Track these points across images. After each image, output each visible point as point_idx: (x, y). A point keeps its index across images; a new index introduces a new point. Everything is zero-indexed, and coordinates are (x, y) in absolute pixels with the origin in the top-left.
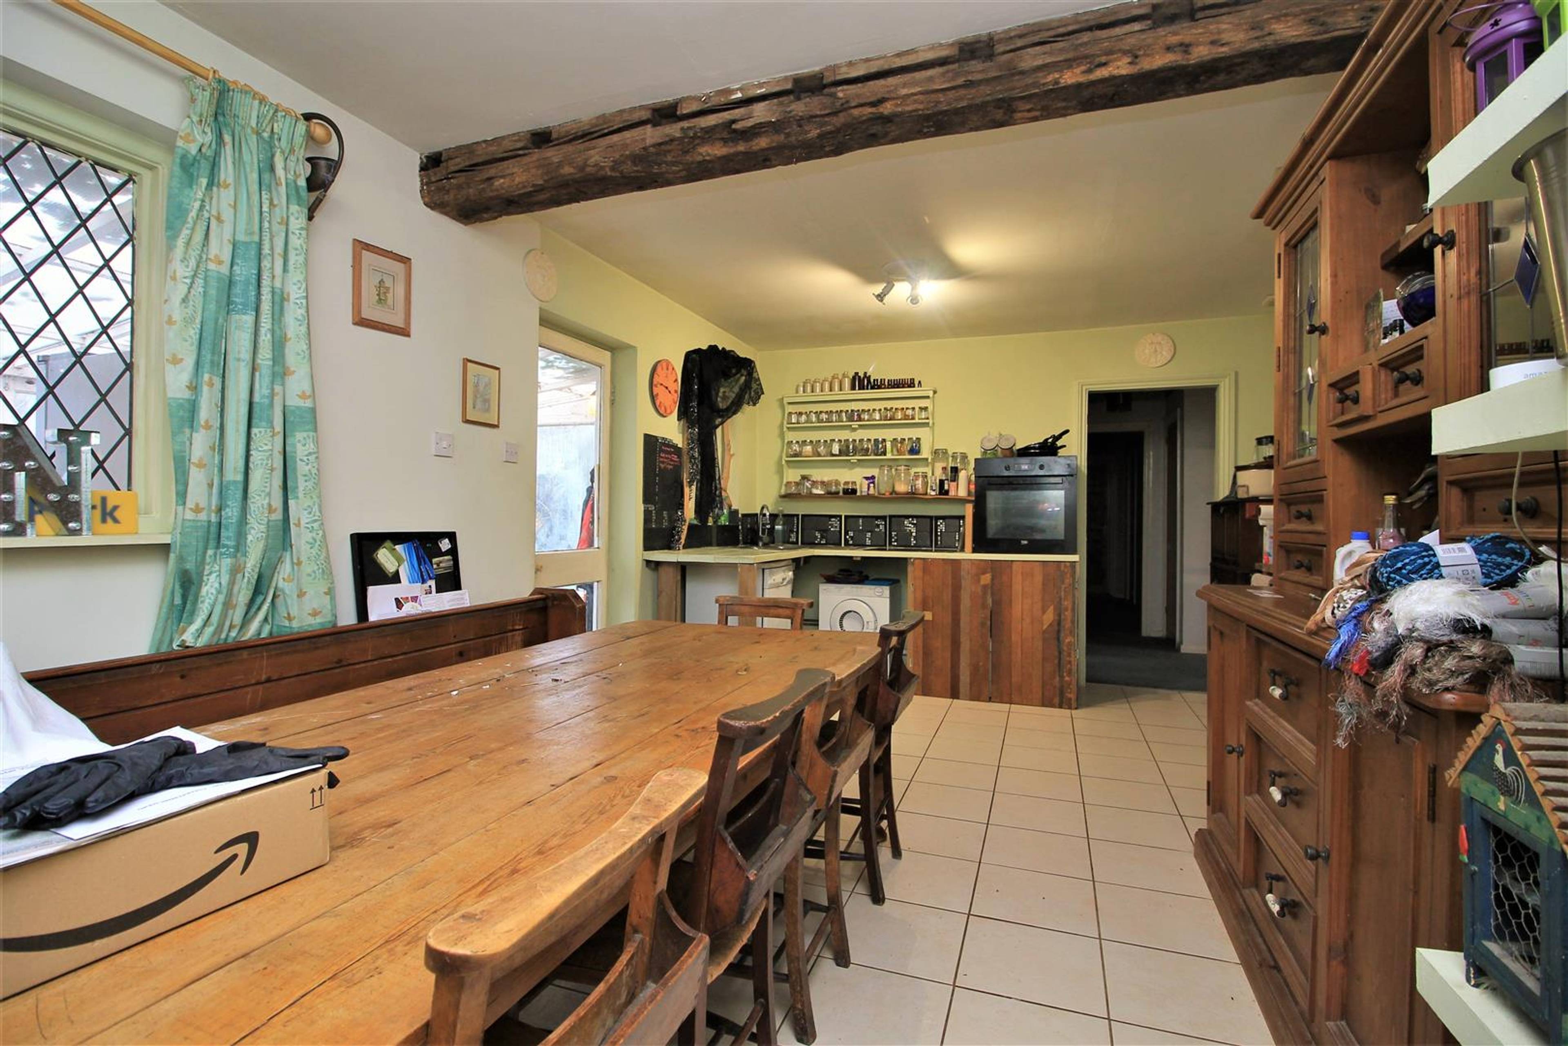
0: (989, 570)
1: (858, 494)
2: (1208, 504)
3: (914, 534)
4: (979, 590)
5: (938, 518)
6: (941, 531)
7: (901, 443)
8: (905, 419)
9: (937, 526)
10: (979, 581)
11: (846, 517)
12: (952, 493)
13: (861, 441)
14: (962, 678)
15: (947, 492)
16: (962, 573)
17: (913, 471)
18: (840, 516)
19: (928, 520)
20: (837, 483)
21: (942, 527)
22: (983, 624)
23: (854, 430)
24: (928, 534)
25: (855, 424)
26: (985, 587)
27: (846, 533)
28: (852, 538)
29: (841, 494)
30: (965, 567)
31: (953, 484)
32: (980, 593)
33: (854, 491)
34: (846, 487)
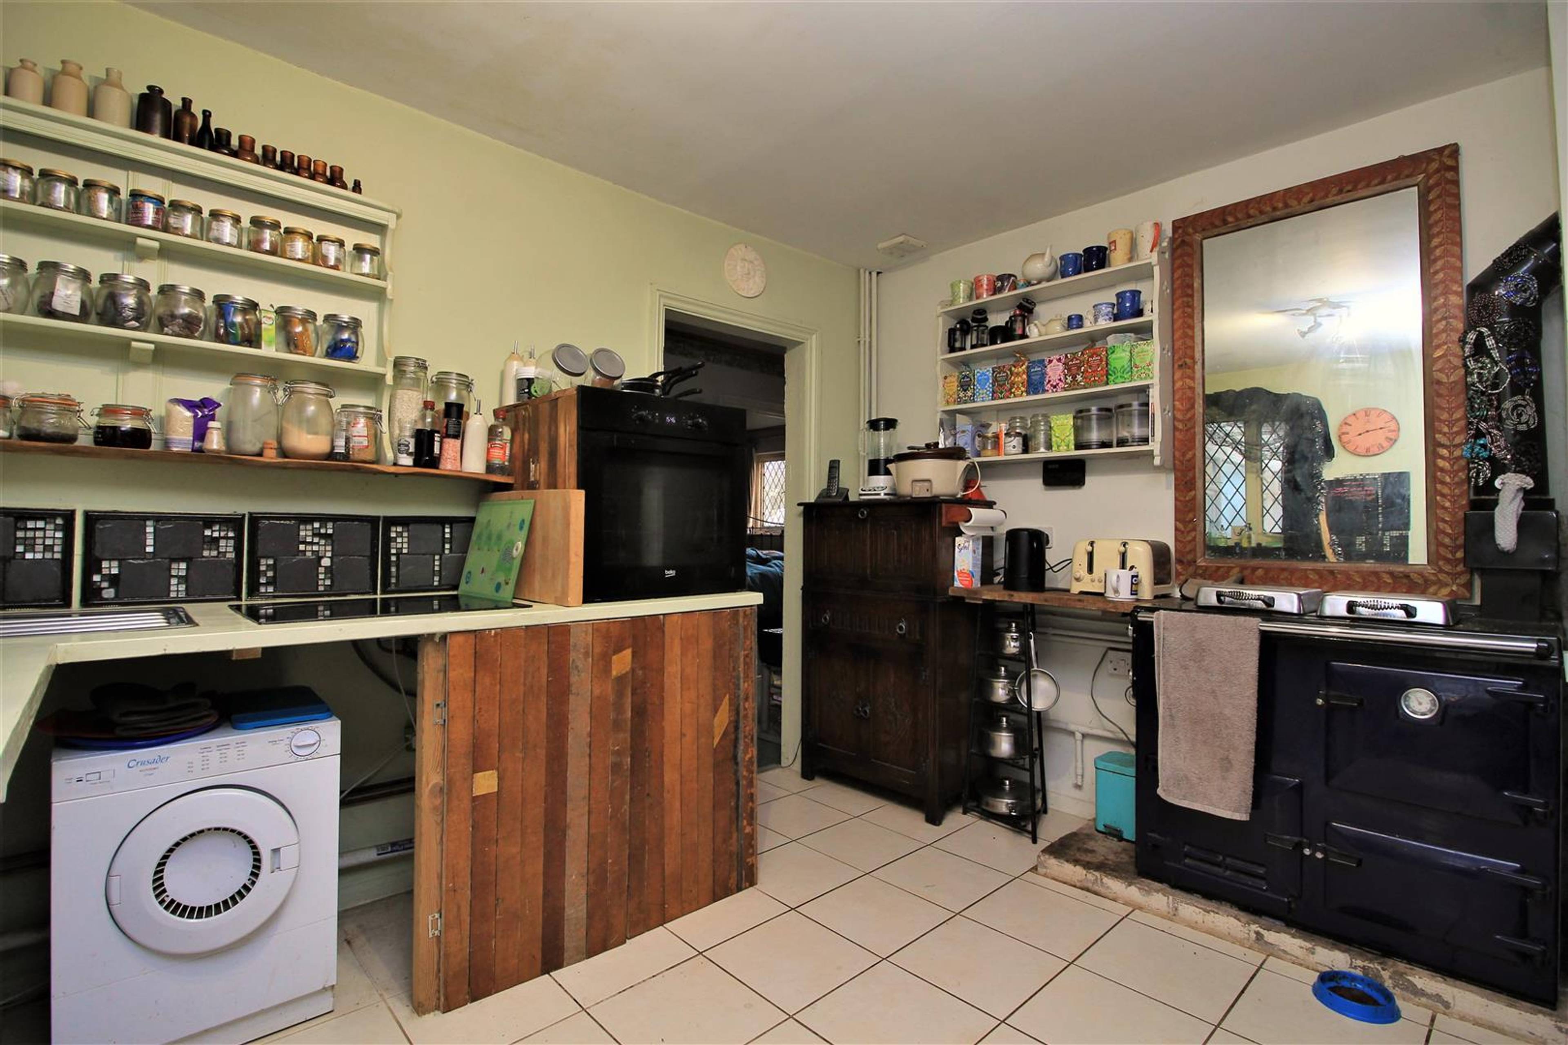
0: (630, 641)
1: (155, 446)
2: (799, 505)
3: (326, 562)
4: (609, 689)
5: (391, 521)
6: (397, 555)
7: (303, 321)
8: (315, 263)
9: (388, 541)
10: (607, 669)
11: (91, 519)
12: (448, 465)
13: (167, 290)
14: (569, 912)
15: (435, 462)
16: (573, 655)
17: (336, 402)
18: (69, 516)
19: (368, 527)
20: (67, 405)
21: (401, 541)
22: (616, 768)
23: (142, 255)
24: (366, 562)
25: (148, 238)
26: (620, 679)
27: (91, 565)
28: (114, 581)
29: (85, 440)
30: (579, 640)
31: (452, 445)
32: (611, 698)
33: (141, 438)
34: (109, 422)
